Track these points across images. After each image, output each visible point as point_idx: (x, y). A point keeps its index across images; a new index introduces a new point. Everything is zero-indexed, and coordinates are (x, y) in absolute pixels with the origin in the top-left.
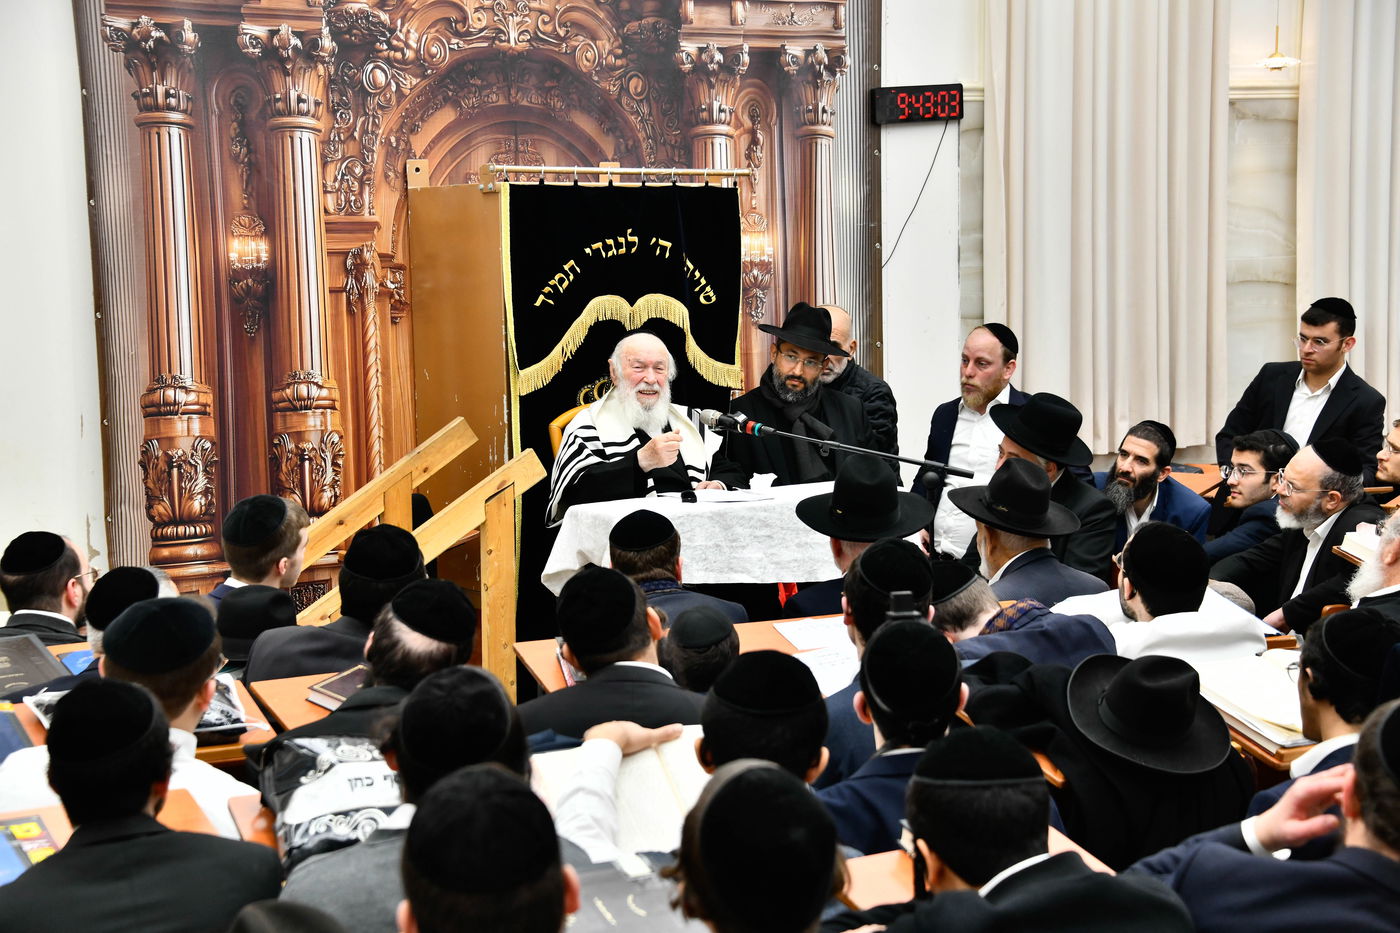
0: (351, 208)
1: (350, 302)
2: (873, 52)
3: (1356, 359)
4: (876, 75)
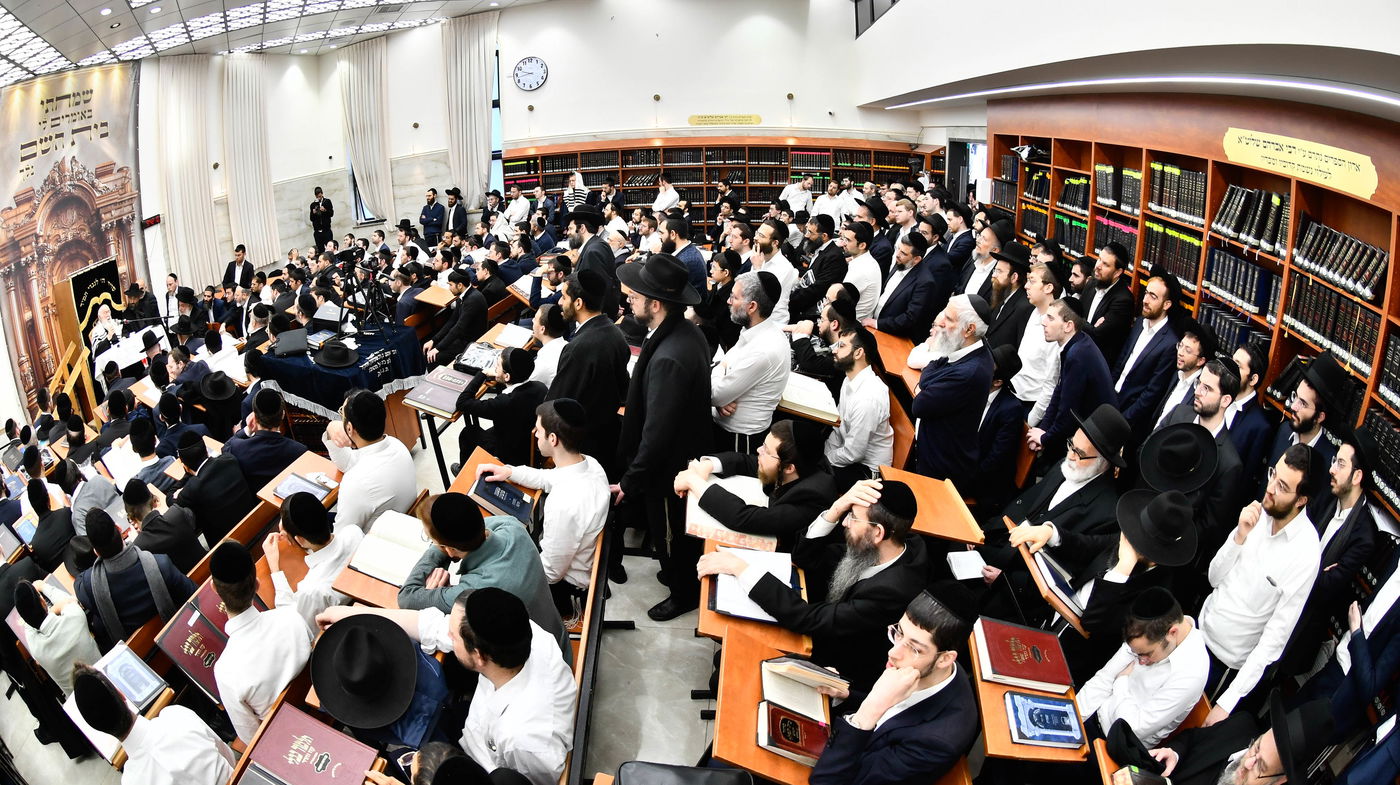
0: (44, 295)
1: (47, 320)
2: (141, 213)
3: (247, 258)
4: (142, 218)
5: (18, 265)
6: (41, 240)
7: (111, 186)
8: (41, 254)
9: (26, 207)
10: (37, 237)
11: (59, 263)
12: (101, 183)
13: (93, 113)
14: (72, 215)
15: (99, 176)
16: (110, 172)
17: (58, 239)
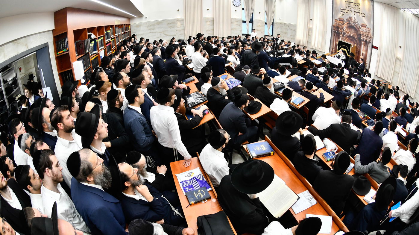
2: (373, 43)
5: (338, 32)
6: (344, 31)
7: (365, 31)
8: (344, 34)
9: (342, 22)
10: (343, 30)
11: (348, 39)
12: (362, 28)
13: (360, 10)
14: (353, 31)
15: (361, 26)
16: (365, 27)
17: (349, 34)
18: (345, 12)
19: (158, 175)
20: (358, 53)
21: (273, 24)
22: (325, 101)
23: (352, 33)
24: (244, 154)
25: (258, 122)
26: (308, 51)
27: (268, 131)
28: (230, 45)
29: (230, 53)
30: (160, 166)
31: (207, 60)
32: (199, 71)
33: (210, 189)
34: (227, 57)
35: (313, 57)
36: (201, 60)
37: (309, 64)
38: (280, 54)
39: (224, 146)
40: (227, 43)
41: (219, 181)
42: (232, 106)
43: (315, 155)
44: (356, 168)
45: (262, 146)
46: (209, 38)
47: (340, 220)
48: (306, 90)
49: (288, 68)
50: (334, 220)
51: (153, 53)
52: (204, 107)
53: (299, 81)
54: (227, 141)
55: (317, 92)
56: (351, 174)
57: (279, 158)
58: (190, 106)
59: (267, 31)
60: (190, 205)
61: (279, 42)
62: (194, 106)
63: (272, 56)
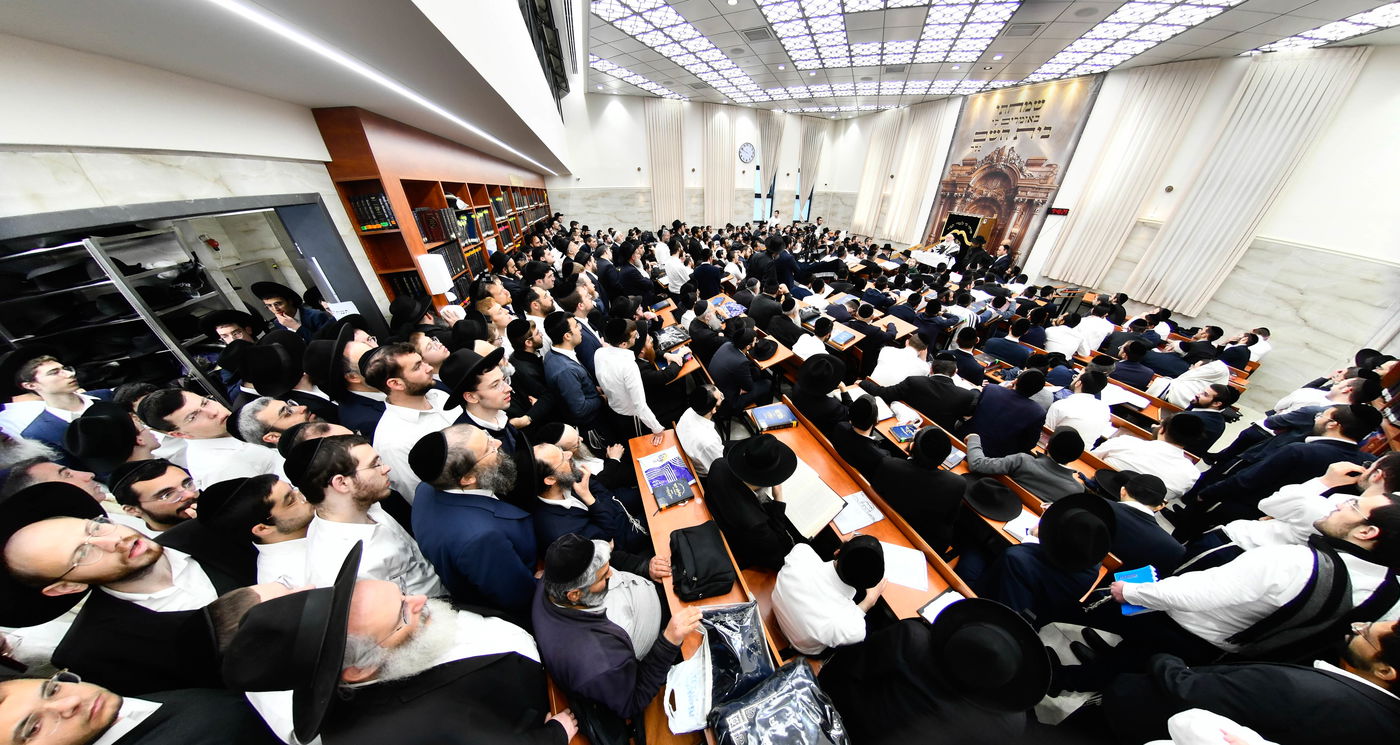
2: (1052, 201)
5: (952, 195)
6: (970, 190)
7: (1035, 175)
8: (968, 195)
9: (969, 168)
10: (969, 186)
11: (975, 206)
12: (1028, 171)
13: (1040, 119)
14: (996, 183)
15: (1027, 165)
16: (1040, 165)
17: (981, 193)
18: (987, 139)
19: (608, 462)
20: (998, 234)
21: (810, 198)
22: (898, 336)
23: (993, 189)
24: (750, 425)
25: (771, 372)
26: (874, 247)
27: (789, 387)
28: (730, 242)
29: (730, 258)
30: (612, 446)
31: (692, 271)
32: (677, 291)
33: (693, 481)
34: (724, 265)
35: (882, 257)
36: (682, 271)
37: (871, 270)
38: (818, 256)
39: (714, 411)
40: (727, 241)
41: (708, 467)
42: (729, 347)
43: (874, 429)
44: (970, 460)
45: (777, 411)
46: (695, 230)
47: (948, 567)
48: (859, 318)
49: (830, 281)
50: (929, 559)
51: (598, 255)
52: (685, 350)
53: (848, 303)
54: (719, 403)
55: (882, 322)
56: (959, 472)
57: (806, 432)
58: (663, 348)
59: (799, 213)
60: (660, 510)
61: (817, 233)
62: (670, 348)
63: (802, 261)
